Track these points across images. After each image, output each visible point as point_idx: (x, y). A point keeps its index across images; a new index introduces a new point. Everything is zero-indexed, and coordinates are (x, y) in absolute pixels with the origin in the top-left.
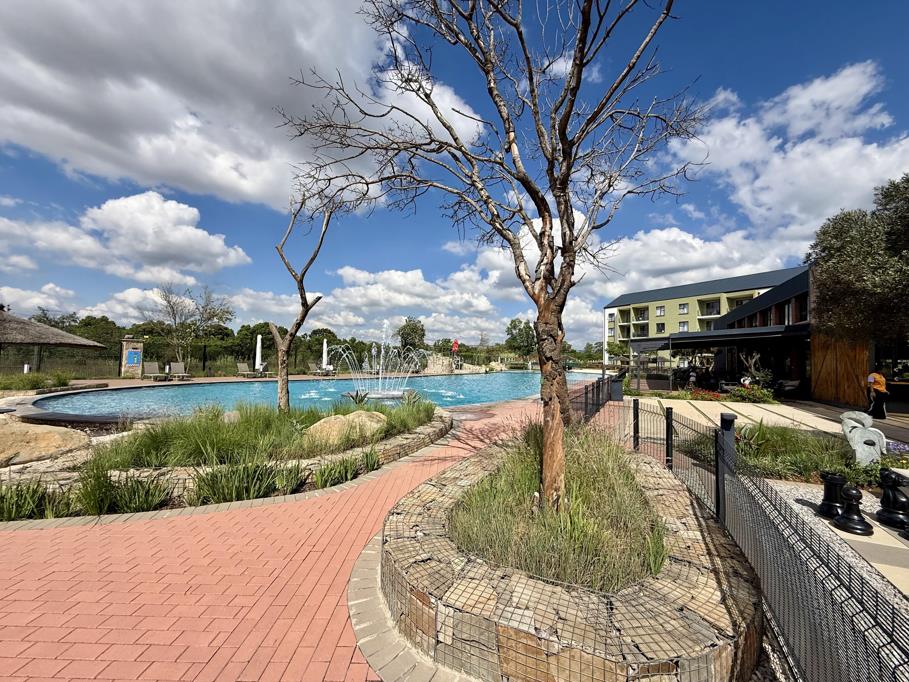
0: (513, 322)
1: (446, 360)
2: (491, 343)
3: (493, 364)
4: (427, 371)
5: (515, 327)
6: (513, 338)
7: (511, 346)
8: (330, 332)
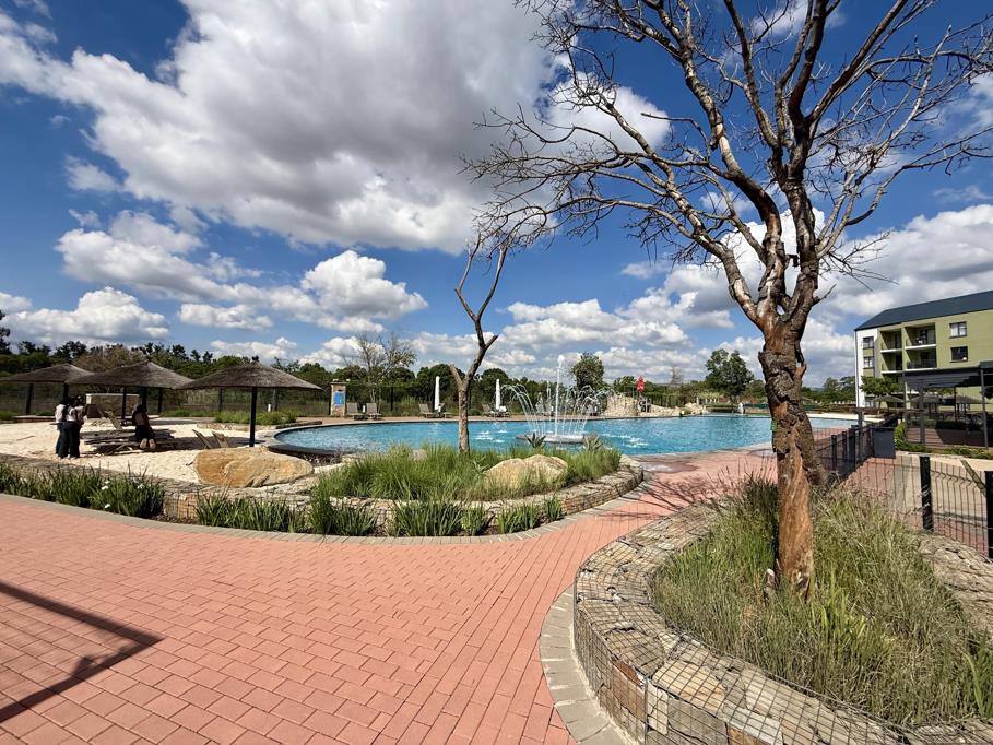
0: (714, 353)
1: (630, 401)
2: (686, 381)
3: (689, 406)
4: (607, 414)
5: (718, 361)
6: (717, 374)
7: (714, 383)
8: (501, 372)
